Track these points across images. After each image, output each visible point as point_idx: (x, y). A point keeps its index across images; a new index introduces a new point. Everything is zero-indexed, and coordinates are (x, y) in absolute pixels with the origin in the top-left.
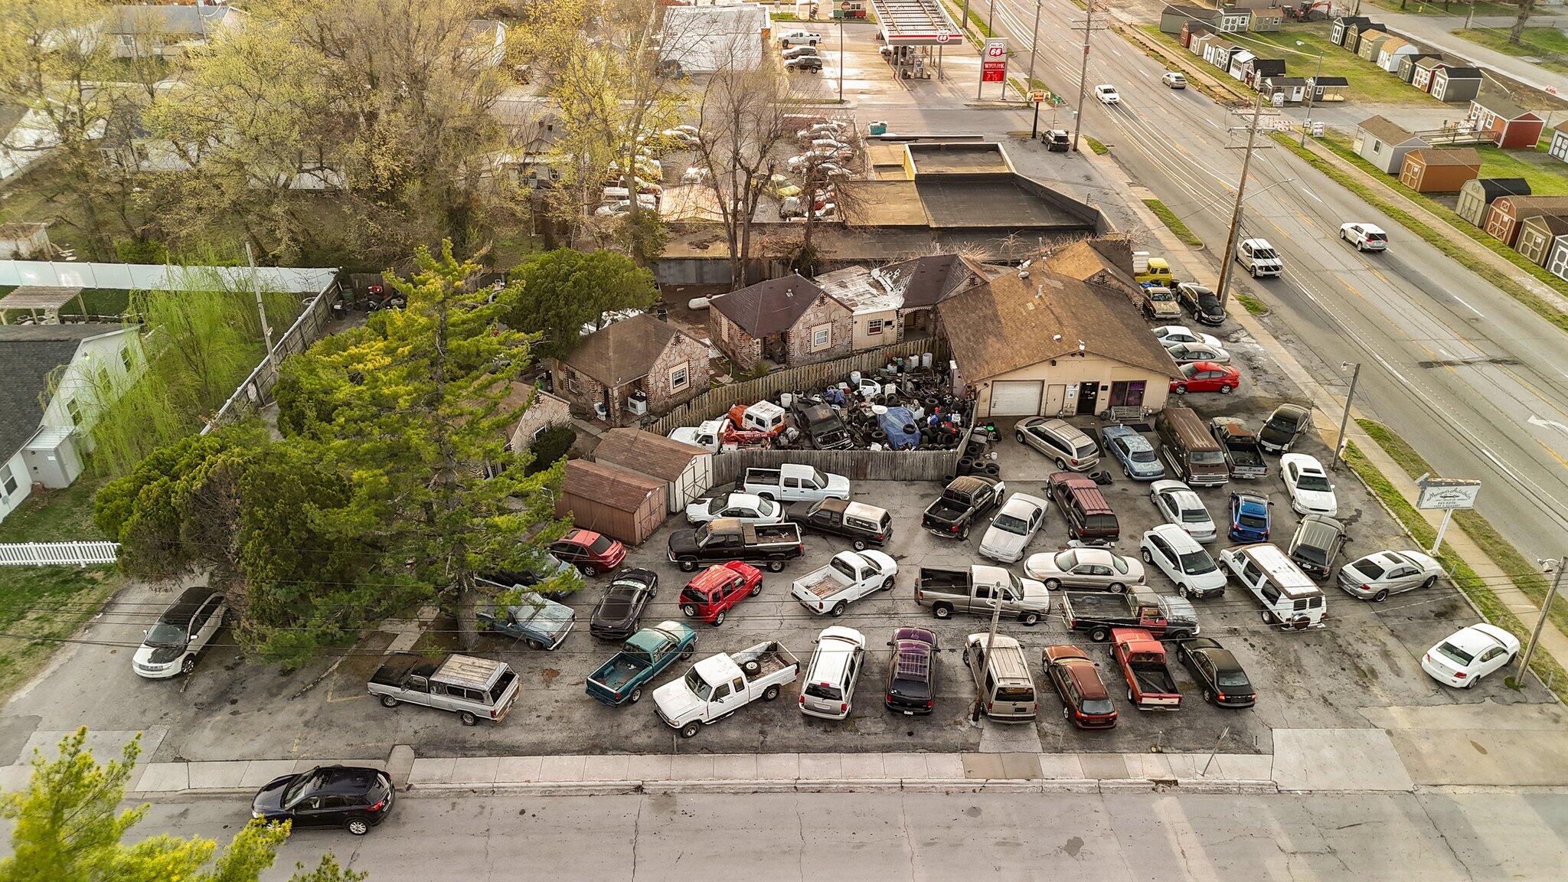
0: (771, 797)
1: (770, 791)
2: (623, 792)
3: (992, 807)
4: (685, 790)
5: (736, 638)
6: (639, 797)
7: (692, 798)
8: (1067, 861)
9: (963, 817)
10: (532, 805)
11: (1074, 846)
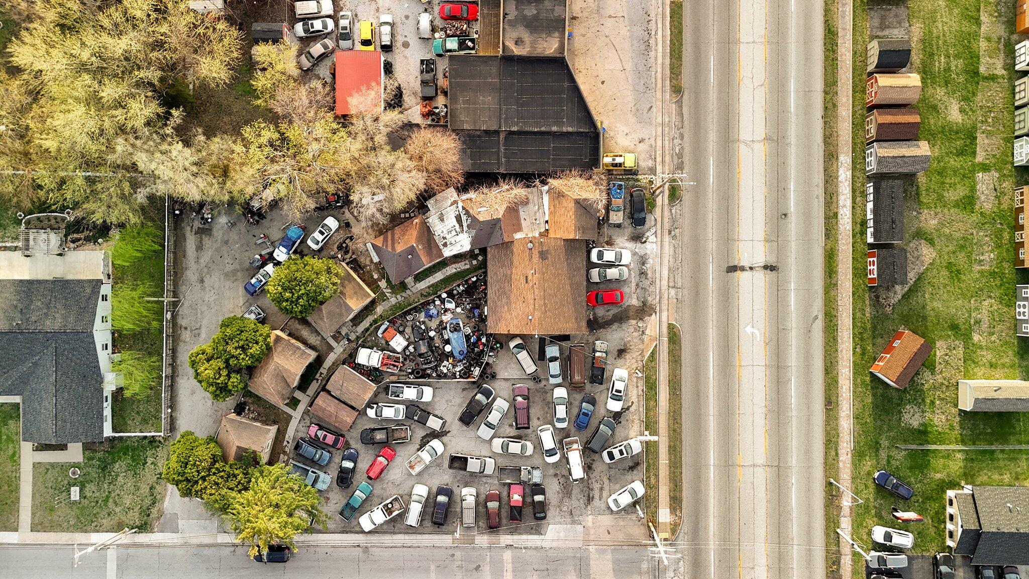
0: (396, 549)
1: (395, 547)
2: (354, 547)
3: (458, 554)
4: (371, 546)
5: (386, 481)
6: (359, 548)
7: (374, 549)
8: (475, 573)
9: (449, 557)
10: (329, 551)
11: (478, 568)
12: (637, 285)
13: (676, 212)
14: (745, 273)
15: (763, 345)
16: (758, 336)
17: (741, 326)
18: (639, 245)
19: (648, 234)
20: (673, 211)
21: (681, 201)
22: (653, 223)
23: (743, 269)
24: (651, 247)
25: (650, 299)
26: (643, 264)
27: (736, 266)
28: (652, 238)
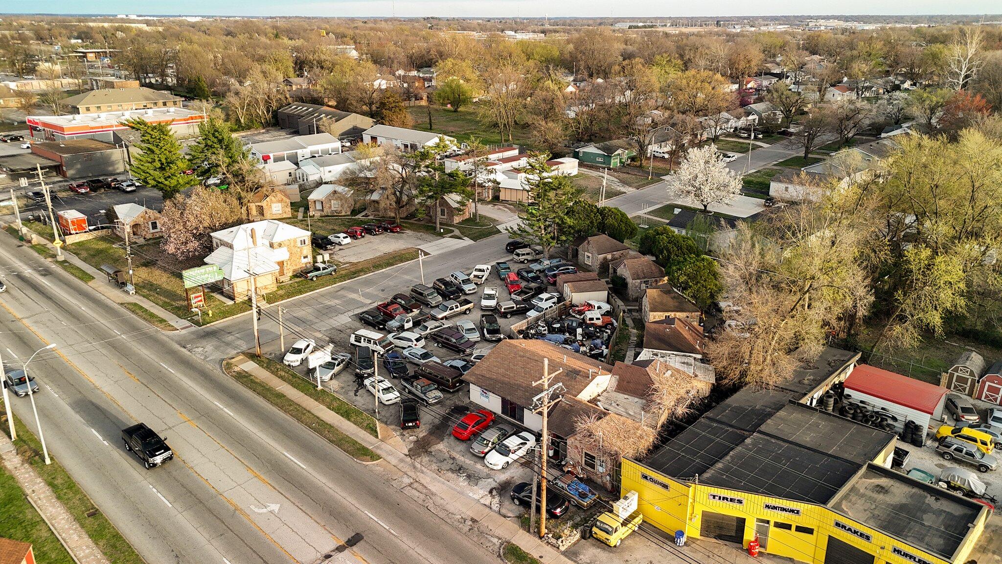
12: (454, 459)
13: (490, 541)
14: (333, 547)
15: (241, 506)
16: (256, 510)
17: (287, 504)
18: (494, 485)
19: (497, 499)
20: (495, 540)
21: (499, 556)
22: (503, 511)
23: (340, 549)
24: (479, 493)
25: (427, 459)
26: (469, 477)
27: (351, 546)
28: (487, 500)
